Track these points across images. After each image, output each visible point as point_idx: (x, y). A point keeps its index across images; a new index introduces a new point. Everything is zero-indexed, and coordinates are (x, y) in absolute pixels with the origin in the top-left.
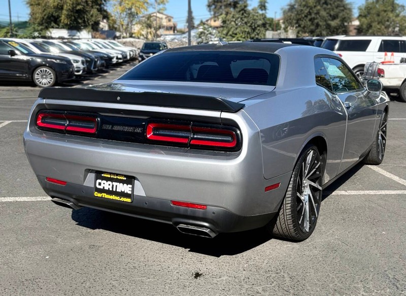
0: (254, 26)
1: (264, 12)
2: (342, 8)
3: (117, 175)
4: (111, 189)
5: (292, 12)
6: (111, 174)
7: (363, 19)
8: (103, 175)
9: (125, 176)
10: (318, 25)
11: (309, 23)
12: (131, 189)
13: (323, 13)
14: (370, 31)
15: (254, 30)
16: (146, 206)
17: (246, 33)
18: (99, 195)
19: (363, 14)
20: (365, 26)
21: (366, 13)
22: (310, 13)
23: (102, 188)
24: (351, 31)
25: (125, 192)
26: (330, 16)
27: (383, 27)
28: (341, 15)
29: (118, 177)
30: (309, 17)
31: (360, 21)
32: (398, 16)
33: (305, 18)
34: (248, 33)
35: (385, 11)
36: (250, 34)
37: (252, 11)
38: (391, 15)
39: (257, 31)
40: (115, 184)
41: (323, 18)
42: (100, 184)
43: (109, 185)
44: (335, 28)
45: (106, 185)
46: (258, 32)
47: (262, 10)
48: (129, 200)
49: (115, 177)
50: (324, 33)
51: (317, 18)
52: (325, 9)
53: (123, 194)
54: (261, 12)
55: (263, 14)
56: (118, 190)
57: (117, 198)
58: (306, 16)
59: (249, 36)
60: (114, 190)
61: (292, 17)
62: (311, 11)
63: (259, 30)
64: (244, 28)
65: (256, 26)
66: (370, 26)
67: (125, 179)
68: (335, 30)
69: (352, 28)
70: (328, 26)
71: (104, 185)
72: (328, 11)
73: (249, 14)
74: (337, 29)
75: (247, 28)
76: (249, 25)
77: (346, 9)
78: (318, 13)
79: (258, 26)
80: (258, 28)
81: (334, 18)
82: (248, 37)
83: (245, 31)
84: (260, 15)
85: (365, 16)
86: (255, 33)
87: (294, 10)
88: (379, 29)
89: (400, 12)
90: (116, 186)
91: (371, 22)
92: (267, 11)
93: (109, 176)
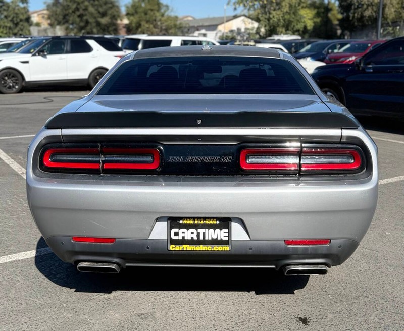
0: (16, 20)
1: (25, 5)
2: (110, 5)
3: (205, 219)
4: (195, 238)
5: (57, 7)
6: (194, 219)
7: (132, 18)
8: (181, 222)
9: (217, 219)
10: (87, 22)
11: (78, 20)
12: (227, 234)
13: (91, 9)
14: (140, 30)
15: (16, 24)
16: (250, 252)
17: (8, 28)
18: (178, 248)
19: (130, 12)
20: (134, 25)
21: (134, 11)
22: (77, 9)
23: (181, 238)
24: (121, 29)
25: (219, 239)
26: (99, 12)
27: (151, 26)
28: (110, 12)
29: (207, 222)
30: (78, 13)
31: (129, 19)
32: (163, 15)
33: (73, 14)
34: (10, 28)
35: (152, 10)
36: (12, 30)
37: (11, 4)
38: (157, 14)
39: (20, 26)
40: (201, 231)
41: (92, 14)
42: (176, 234)
43: (192, 233)
44: (106, 25)
45: (188, 234)
46: (22, 27)
47: (23, 3)
48: (226, 248)
49: (202, 222)
50: (95, 30)
51: (86, 15)
52: (93, 5)
53: (215, 242)
54: (21, 5)
55: (24, 8)
56: (206, 238)
57: (208, 248)
58: (74, 12)
59: (11, 31)
60: (201, 238)
61: (58, 12)
62: (79, 7)
63: (22, 25)
64: (4, 23)
65: (18, 20)
66: (139, 26)
67: (218, 222)
68: (106, 28)
69: (121, 27)
70: (98, 24)
71: (183, 235)
72: (96, 7)
73: (8, 7)
74: (108, 27)
75: (8, 23)
76: (10, 19)
77: (114, 6)
78: (86, 9)
79: (21, 20)
80: (21, 23)
81: (103, 15)
82: (10, 33)
83: (6, 27)
84: (22, 8)
85: (133, 15)
86: (18, 28)
87: (58, 5)
88: (148, 28)
89: (165, 11)
90: (204, 233)
91: (141, 20)
92: (29, 4)
93: (191, 222)
